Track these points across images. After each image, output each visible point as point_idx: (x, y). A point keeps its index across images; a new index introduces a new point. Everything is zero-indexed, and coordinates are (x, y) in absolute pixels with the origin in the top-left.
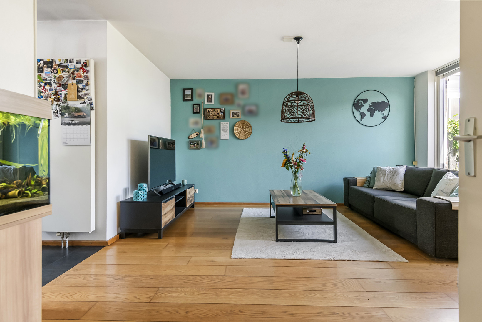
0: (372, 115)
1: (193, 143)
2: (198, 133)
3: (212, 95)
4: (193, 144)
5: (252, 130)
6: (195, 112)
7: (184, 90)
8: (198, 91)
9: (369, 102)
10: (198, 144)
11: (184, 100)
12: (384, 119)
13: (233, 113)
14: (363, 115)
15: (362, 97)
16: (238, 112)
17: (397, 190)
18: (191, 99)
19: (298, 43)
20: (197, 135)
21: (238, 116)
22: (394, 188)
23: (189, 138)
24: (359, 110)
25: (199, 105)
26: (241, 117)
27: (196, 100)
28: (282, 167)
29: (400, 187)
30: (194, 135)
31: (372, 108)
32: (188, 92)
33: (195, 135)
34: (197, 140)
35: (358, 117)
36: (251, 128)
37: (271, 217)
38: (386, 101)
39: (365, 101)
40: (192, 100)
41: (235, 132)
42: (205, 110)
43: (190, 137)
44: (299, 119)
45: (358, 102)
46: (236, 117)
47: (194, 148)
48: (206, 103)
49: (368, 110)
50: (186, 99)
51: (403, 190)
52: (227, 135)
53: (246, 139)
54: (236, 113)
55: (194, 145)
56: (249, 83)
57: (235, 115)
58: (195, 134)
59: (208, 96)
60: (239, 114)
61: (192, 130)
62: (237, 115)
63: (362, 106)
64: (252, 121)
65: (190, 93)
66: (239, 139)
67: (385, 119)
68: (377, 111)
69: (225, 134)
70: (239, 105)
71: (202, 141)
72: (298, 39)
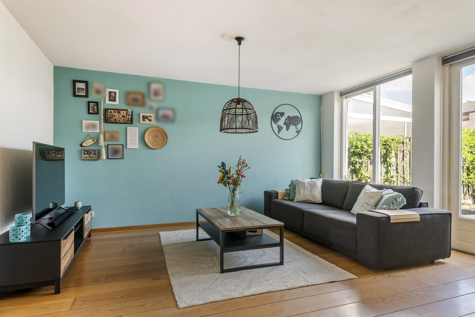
0: (287, 129)
1: (88, 152)
2: (96, 140)
3: (115, 93)
4: (87, 154)
5: (167, 138)
6: (91, 112)
7: (75, 82)
8: (95, 85)
9: (286, 116)
10: (95, 154)
11: (75, 95)
12: (297, 134)
13: (143, 116)
14: (280, 128)
15: (279, 110)
16: (151, 116)
17: (317, 202)
18: (85, 94)
19: (240, 44)
20: (94, 142)
21: (150, 120)
22: (313, 200)
23: (81, 145)
24: (277, 123)
25: (97, 104)
26: (154, 122)
27: (93, 97)
28: (218, 183)
29: (319, 199)
30: (89, 142)
31: (288, 122)
32: (81, 85)
33: (91, 142)
34: (94, 148)
35: (276, 130)
36: (167, 136)
37: (198, 240)
38: (300, 116)
39: (282, 114)
40: (87, 96)
41: (147, 140)
42: (106, 110)
43: (84, 144)
44: (237, 130)
45: (276, 115)
46: (147, 121)
47: (90, 158)
48: (107, 102)
49: (285, 124)
50: (77, 94)
51: (321, 202)
52: (135, 143)
53: (160, 149)
54: (148, 117)
55: (89, 155)
56: (164, 82)
57: (146, 119)
58: (91, 140)
59: (110, 93)
60: (152, 118)
61: (87, 136)
62: (148, 120)
63: (279, 119)
64: (167, 127)
65: (84, 87)
66: (151, 148)
67: (299, 133)
68: (292, 125)
69: (133, 143)
70: (151, 108)
71: (101, 150)
72: (239, 40)
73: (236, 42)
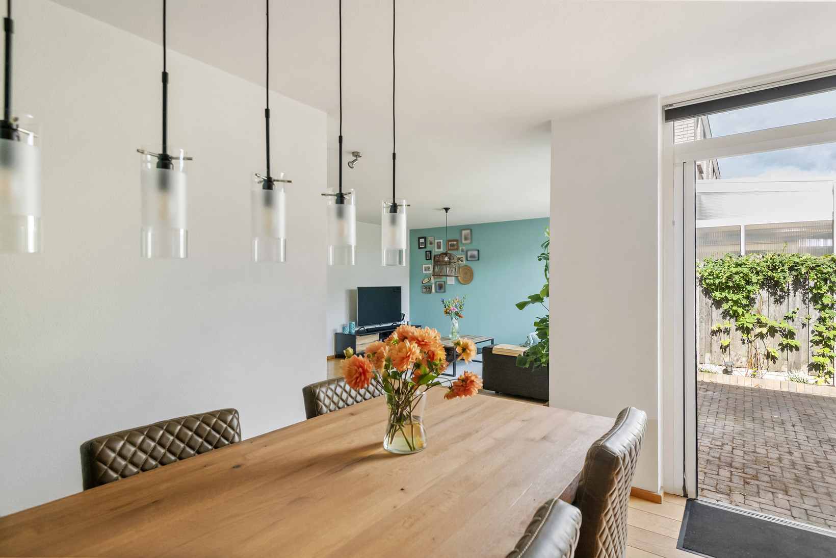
1: (426, 288)
2: (430, 278)
3: (440, 242)
5: (473, 275)
6: (427, 258)
7: (419, 238)
8: (430, 239)
10: (429, 289)
11: (420, 248)
13: (457, 258)
16: (462, 258)
19: (447, 212)
20: (428, 280)
21: (462, 261)
23: (422, 283)
25: (430, 252)
26: (464, 262)
27: (429, 247)
30: (426, 280)
32: (422, 240)
34: (429, 284)
36: (473, 273)
40: (425, 247)
41: (460, 277)
42: (435, 256)
43: (424, 282)
46: (460, 262)
47: (427, 292)
48: (436, 250)
53: (468, 284)
54: (460, 258)
56: (470, 228)
57: (459, 260)
59: (438, 243)
61: (425, 276)
64: (473, 265)
65: (424, 241)
66: (460, 282)
69: (451, 281)
70: (462, 251)
71: (431, 286)
72: (447, 209)
73: (445, 210)
